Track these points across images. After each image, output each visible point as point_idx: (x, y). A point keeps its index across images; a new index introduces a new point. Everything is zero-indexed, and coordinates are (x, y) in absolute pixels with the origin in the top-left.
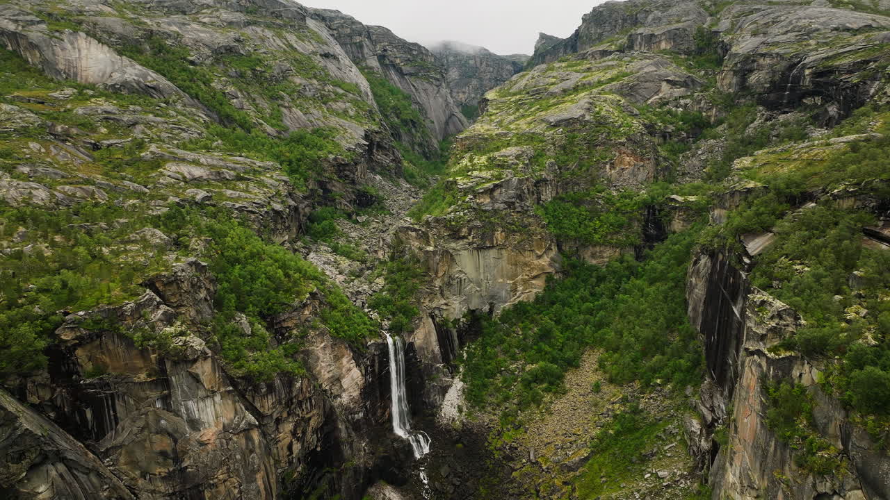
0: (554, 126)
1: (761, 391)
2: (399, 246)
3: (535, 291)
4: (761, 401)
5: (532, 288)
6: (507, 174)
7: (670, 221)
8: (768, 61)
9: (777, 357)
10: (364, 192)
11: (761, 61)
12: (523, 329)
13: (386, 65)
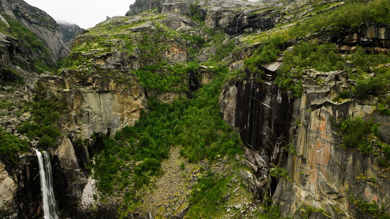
0: (134, 31)
1: (332, 128)
2: (41, 91)
3: (134, 120)
4: (333, 134)
5: (133, 118)
6: (113, 50)
7: (201, 79)
8: (227, 13)
9: (340, 103)
10: (8, 72)
11: (224, 14)
12: (130, 142)
13: (19, 16)
